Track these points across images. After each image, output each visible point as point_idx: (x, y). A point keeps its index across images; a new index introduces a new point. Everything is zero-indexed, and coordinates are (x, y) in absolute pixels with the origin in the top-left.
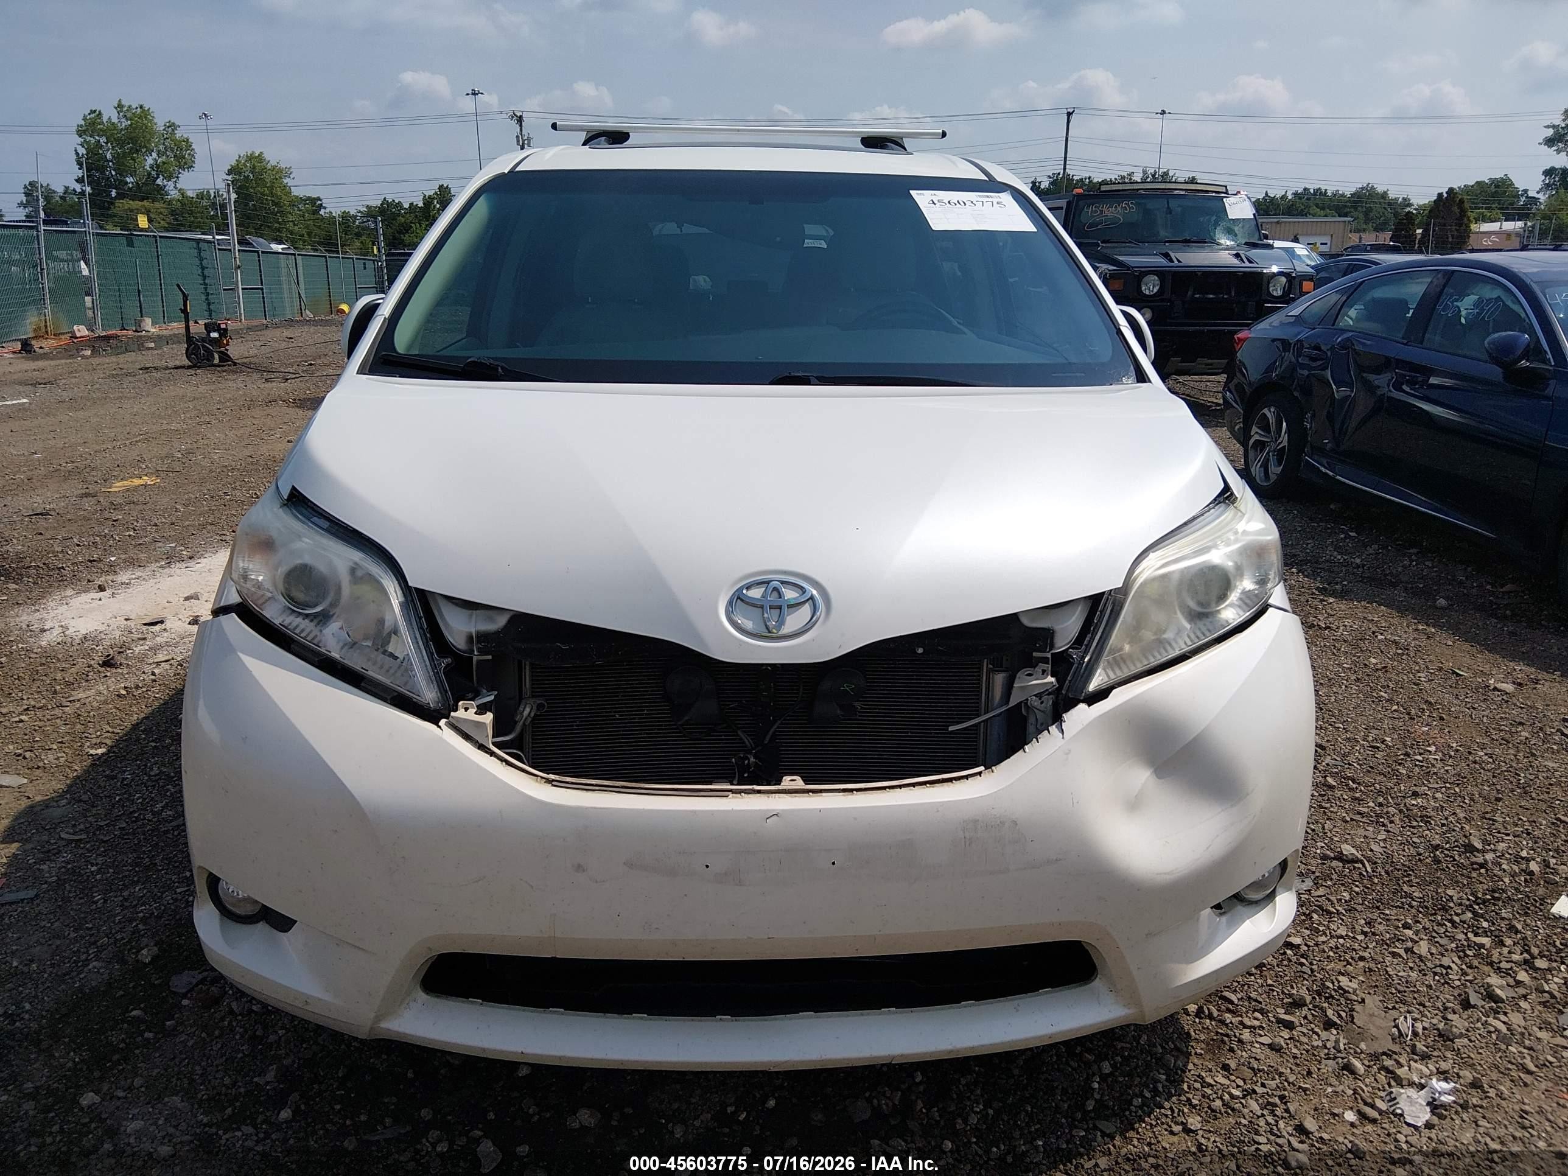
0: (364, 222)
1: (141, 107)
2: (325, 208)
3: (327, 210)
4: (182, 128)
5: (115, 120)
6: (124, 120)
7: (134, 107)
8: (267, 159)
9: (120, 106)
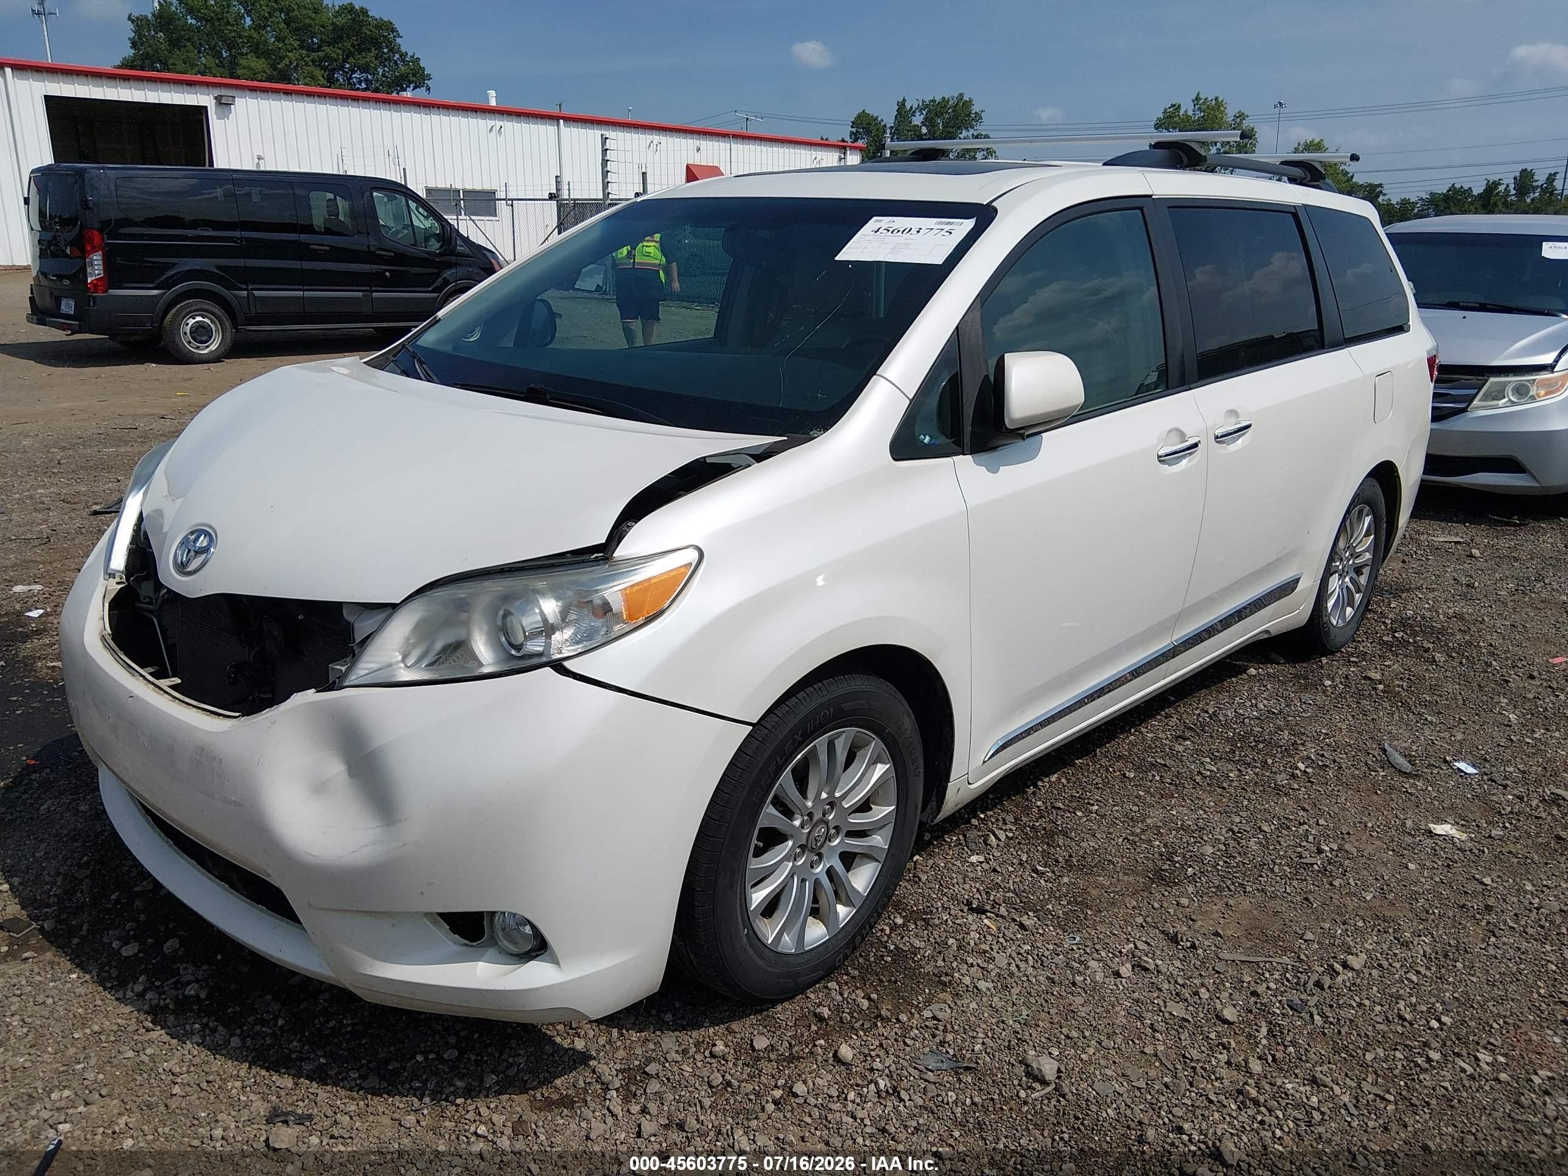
0: (1423, 210)
1: (1216, 99)
2: (1385, 195)
3: (1386, 198)
4: (1250, 118)
5: (1190, 113)
6: (1198, 112)
7: (1210, 99)
8: (1326, 147)
9: (1197, 99)
